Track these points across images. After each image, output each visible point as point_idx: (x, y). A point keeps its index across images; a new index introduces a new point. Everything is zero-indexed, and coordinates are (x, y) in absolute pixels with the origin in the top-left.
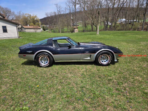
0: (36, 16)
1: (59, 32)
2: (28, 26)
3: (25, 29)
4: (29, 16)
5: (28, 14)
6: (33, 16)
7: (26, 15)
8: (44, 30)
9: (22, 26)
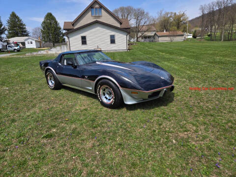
0: (183, 15)
2: (165, 32)
3: (159, 37)
4: (173, 15)
5: (172, 13)
6: (178, 14)
7: (167, 14)
8: (194, 37)
9: (155, 34)
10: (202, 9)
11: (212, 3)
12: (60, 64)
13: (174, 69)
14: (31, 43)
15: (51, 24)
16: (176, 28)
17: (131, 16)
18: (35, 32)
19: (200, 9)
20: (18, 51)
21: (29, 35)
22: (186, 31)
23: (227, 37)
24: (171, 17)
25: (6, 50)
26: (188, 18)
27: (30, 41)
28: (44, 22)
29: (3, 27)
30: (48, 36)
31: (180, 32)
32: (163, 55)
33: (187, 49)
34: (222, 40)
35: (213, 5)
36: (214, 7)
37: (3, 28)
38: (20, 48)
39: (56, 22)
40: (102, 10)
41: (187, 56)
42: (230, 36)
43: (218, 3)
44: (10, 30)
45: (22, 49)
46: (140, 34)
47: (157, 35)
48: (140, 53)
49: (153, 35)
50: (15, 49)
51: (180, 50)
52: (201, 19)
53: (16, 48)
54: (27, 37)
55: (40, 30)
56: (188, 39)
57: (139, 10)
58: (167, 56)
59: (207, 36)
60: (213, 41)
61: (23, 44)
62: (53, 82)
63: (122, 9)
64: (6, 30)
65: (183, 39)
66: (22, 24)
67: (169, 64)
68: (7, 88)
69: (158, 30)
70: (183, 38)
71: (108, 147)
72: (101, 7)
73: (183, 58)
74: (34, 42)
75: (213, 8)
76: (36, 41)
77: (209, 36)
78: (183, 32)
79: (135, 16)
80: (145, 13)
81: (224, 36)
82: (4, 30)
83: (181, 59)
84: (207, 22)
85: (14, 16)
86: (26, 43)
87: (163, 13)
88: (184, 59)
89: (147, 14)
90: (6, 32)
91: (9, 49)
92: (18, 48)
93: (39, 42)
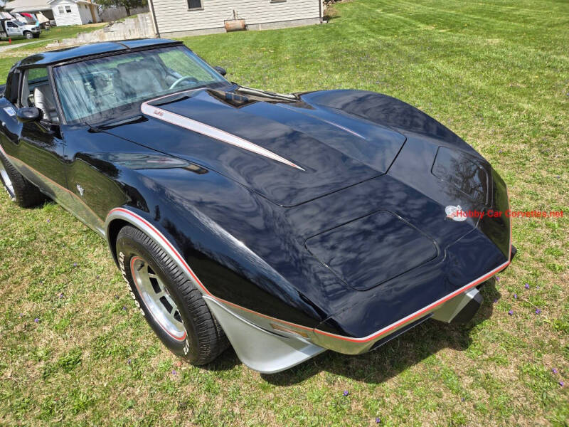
13: (470, 89)
14: (69, 11)
20: (35, 35)
25: (4, 36)
27: (64, 4)
32: (429, 33)
33: (504, 9)
41: (510, 36)
48: (359, 28)
50: (27, 31)
51: (480, 12)
58: (441, 36)
61: (49, 14)
67: (452, 71)
73: (497, 41)
74: (74, 8)
76: (79, 4)
83: (489, 47)
86: (55, 10)
88: (501, 46)
91: (12, 30)
92: (33, 29)
93: (88, 7)
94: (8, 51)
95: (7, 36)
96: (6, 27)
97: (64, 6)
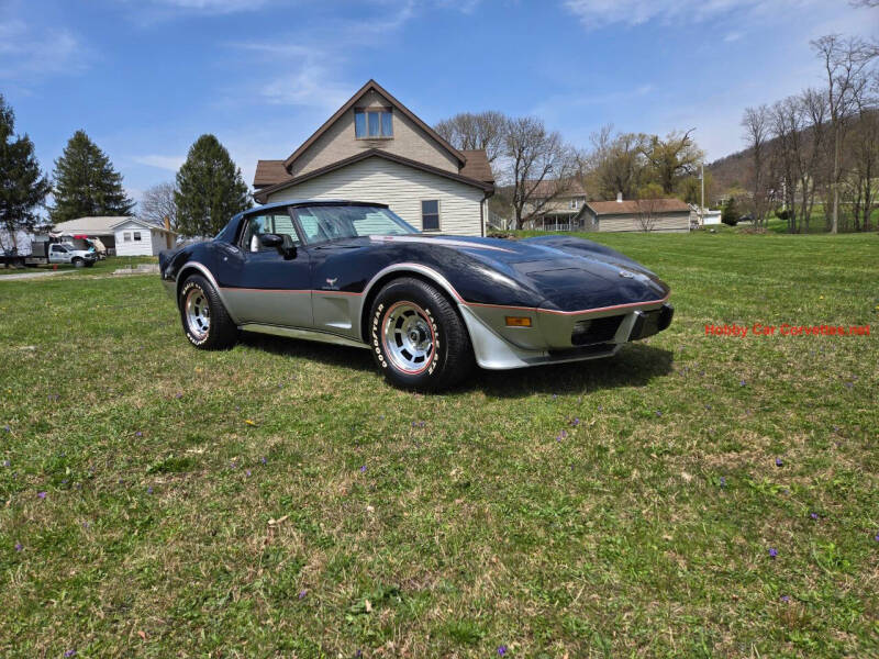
0: (685, 143)
1: (828, 230)
2: (620, 201)
3: (598, 218)
4: (647, 144)
5: (642, 137)
6: (666, 141)
7: (627, 140)
8: (729, 220)
9: (585, 207)
10: (754, 122)
11: (789, 101)
12: (234, 250)
14: (138, 238)
15: (210, 171)
16: (660, 188)
17: (496, 146)
18: (152, 202)
19: (745, 123)
20: (88, 263)
21: (132, 210)
22: (697, 201)
23: (851, 219)
24: (639, 150)
25: (45, 261)
26: (700, 155)
27: (132, 230)
28: (187, 168)
29: (39, 180)
30: (198, 215)
31: (675, 202)
33: (707, 248)
34: (835, 229)
35: (794, 109)
36: (797, 116)
37: (41, 185)
38: (97, 253)
39: (230, 167)
40: (395, 119)
41: (711, 266)
42: (862, 213)
43: (809, 101)
44: (64, 195)
45: (101, 257)
46: (528, 209)
47: (592, 213)
49: (576, 210)
50: (78, 258)
51: (678, 250)
52: (751, 161)
53: (82, 253)
54: (122, 219)
55: (172, 196)
56: (705, 229)
57: (524, 124)
59: (777, 219)
60: (798, 232)
61: (109, 241)
62: (206, 321)
63: (464, 123)
64: (49, 190)
65: (690, 225)
66: (107, 174)
68: (32, 348)
69: (595, 196)
70: (687, 222)
71: (414, 494)
72: (392, 107)
73: (696, 269)
74: (146, 235)
75: (793, 120)
76: (154, 232)
77: (784, 216)
78: (687, 200)
79: (510, 143)
80: (548, 136)
81: (840, 216)
82: (44, 188)
83: (687, 273)
84: (772, 166)
85: (81, 144)
86: (119, 236)
87: (613, 138)
88: (700, 272)
89: (554, 139)
90: (50, 200)
91: (57, 255)
92: (87, 256)
93: (165, 236)
94: (57, 276)
95: (49, 262)
96: (50, 252)
97: (132, 232)
